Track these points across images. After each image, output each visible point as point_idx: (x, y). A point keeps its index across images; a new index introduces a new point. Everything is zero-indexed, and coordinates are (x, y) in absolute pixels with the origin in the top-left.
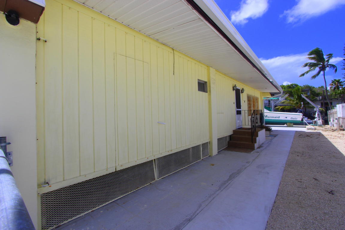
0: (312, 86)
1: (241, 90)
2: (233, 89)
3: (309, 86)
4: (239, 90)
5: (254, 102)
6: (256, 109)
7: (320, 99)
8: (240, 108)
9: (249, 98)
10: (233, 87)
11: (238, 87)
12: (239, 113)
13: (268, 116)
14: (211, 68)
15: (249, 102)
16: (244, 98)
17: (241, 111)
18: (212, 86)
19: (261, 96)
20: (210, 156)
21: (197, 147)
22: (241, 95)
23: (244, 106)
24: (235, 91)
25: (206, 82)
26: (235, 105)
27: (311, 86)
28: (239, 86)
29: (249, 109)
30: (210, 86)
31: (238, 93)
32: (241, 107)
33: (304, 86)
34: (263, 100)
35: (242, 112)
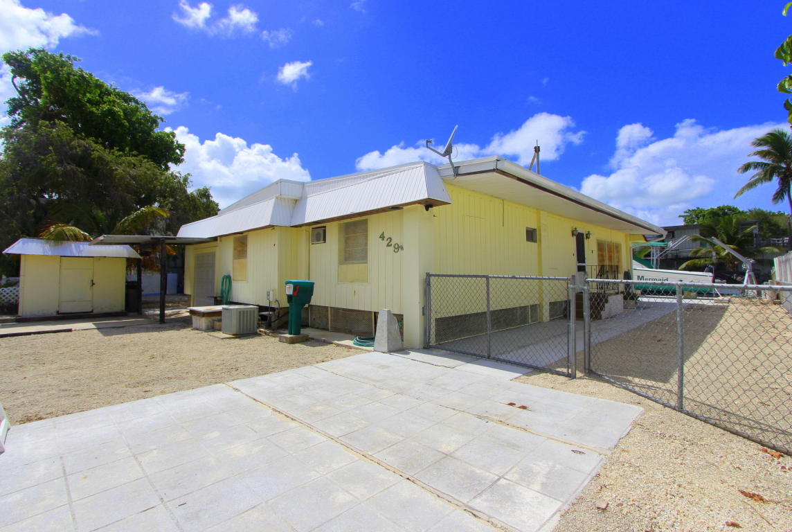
0: (770, 213)
1: (586, 235)
2: (573, 235)
3: (762, 211)
4: (583, 234)
5: (610, 251)
6: (614, 263)
7: (784, 243)
8: (584, 262)
9: (601, 246)
10: (573, 232)
11: (580, 230)
12: (581, 269)
13: (645, 278)
14: (542, 212)
15: (600, 253)
16: (590, 246)
17: (584, 266)
18: (543, 233)
19: (626, 241)
20: (540, 322)
21: (525, 308)
22: (586, 241)
23: (592, 259)
24: (575, 237)
25: (535, 230)
26: (575, 258)
27: (768, 211)
28: (582, 229)
29: (601, 264)
30: (540, 235)
31: (580, 239)
32: (586, 261)
33: (750, 211)
34: (630, 248)
35: (588, 269)
